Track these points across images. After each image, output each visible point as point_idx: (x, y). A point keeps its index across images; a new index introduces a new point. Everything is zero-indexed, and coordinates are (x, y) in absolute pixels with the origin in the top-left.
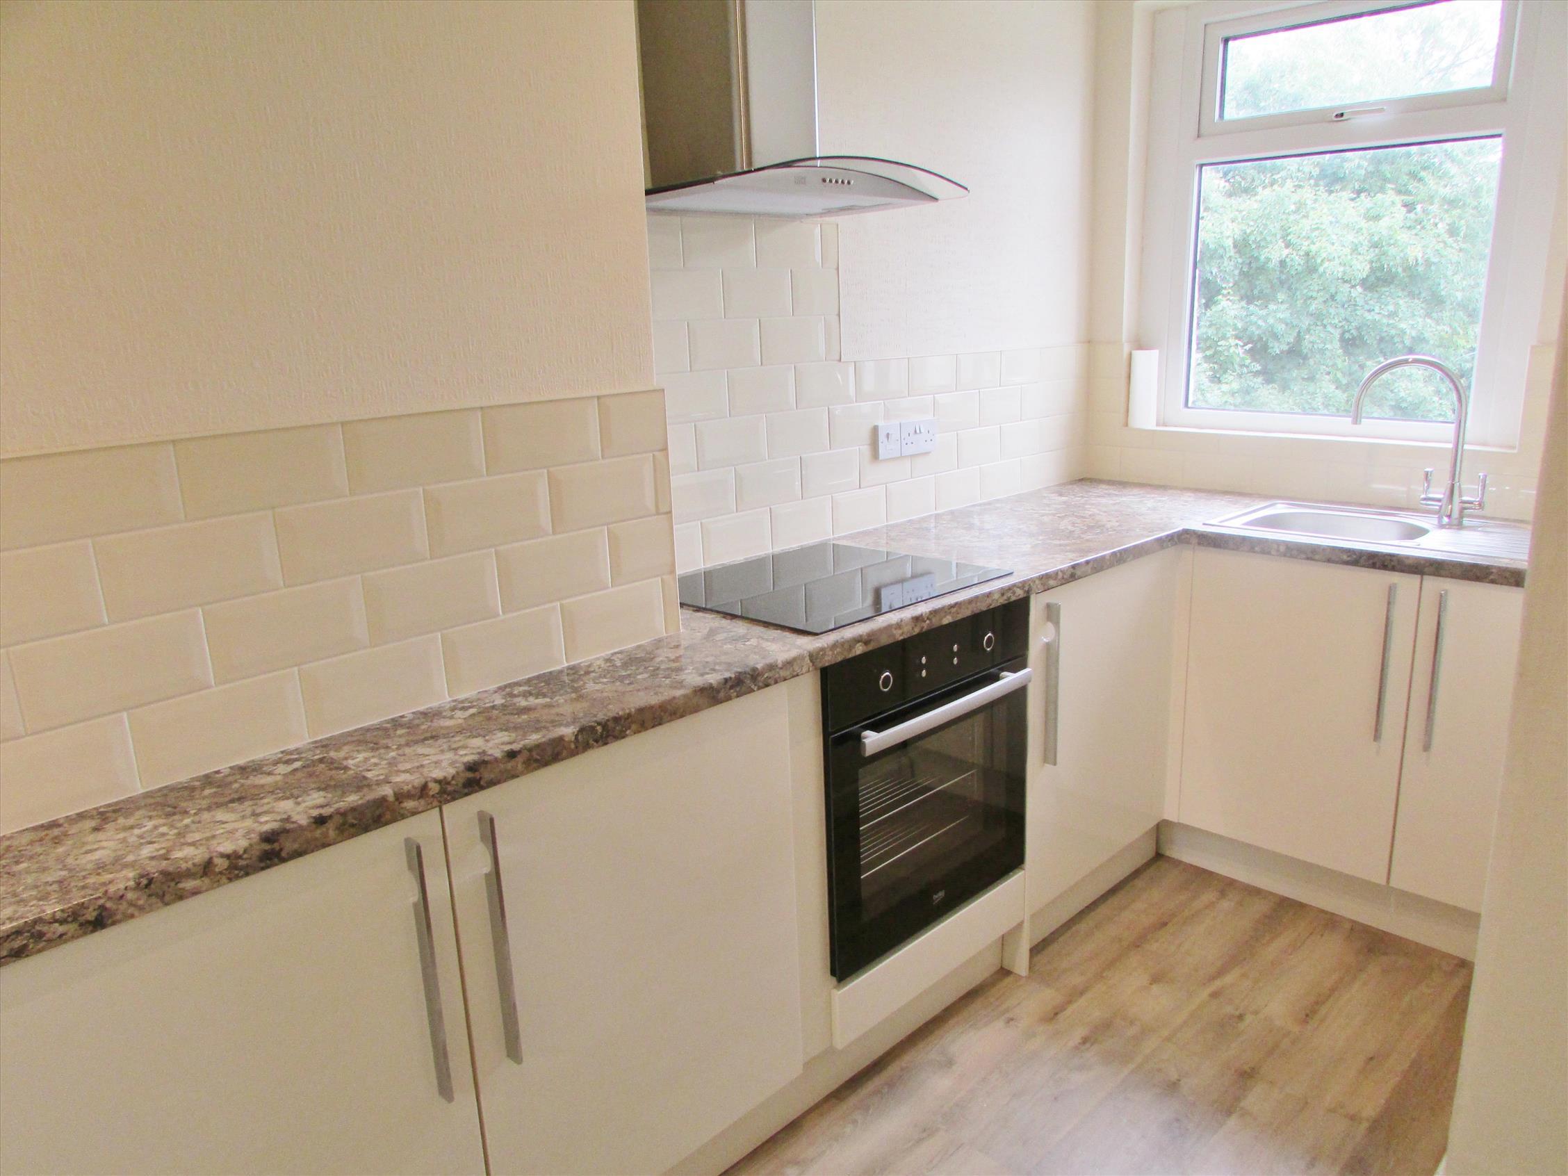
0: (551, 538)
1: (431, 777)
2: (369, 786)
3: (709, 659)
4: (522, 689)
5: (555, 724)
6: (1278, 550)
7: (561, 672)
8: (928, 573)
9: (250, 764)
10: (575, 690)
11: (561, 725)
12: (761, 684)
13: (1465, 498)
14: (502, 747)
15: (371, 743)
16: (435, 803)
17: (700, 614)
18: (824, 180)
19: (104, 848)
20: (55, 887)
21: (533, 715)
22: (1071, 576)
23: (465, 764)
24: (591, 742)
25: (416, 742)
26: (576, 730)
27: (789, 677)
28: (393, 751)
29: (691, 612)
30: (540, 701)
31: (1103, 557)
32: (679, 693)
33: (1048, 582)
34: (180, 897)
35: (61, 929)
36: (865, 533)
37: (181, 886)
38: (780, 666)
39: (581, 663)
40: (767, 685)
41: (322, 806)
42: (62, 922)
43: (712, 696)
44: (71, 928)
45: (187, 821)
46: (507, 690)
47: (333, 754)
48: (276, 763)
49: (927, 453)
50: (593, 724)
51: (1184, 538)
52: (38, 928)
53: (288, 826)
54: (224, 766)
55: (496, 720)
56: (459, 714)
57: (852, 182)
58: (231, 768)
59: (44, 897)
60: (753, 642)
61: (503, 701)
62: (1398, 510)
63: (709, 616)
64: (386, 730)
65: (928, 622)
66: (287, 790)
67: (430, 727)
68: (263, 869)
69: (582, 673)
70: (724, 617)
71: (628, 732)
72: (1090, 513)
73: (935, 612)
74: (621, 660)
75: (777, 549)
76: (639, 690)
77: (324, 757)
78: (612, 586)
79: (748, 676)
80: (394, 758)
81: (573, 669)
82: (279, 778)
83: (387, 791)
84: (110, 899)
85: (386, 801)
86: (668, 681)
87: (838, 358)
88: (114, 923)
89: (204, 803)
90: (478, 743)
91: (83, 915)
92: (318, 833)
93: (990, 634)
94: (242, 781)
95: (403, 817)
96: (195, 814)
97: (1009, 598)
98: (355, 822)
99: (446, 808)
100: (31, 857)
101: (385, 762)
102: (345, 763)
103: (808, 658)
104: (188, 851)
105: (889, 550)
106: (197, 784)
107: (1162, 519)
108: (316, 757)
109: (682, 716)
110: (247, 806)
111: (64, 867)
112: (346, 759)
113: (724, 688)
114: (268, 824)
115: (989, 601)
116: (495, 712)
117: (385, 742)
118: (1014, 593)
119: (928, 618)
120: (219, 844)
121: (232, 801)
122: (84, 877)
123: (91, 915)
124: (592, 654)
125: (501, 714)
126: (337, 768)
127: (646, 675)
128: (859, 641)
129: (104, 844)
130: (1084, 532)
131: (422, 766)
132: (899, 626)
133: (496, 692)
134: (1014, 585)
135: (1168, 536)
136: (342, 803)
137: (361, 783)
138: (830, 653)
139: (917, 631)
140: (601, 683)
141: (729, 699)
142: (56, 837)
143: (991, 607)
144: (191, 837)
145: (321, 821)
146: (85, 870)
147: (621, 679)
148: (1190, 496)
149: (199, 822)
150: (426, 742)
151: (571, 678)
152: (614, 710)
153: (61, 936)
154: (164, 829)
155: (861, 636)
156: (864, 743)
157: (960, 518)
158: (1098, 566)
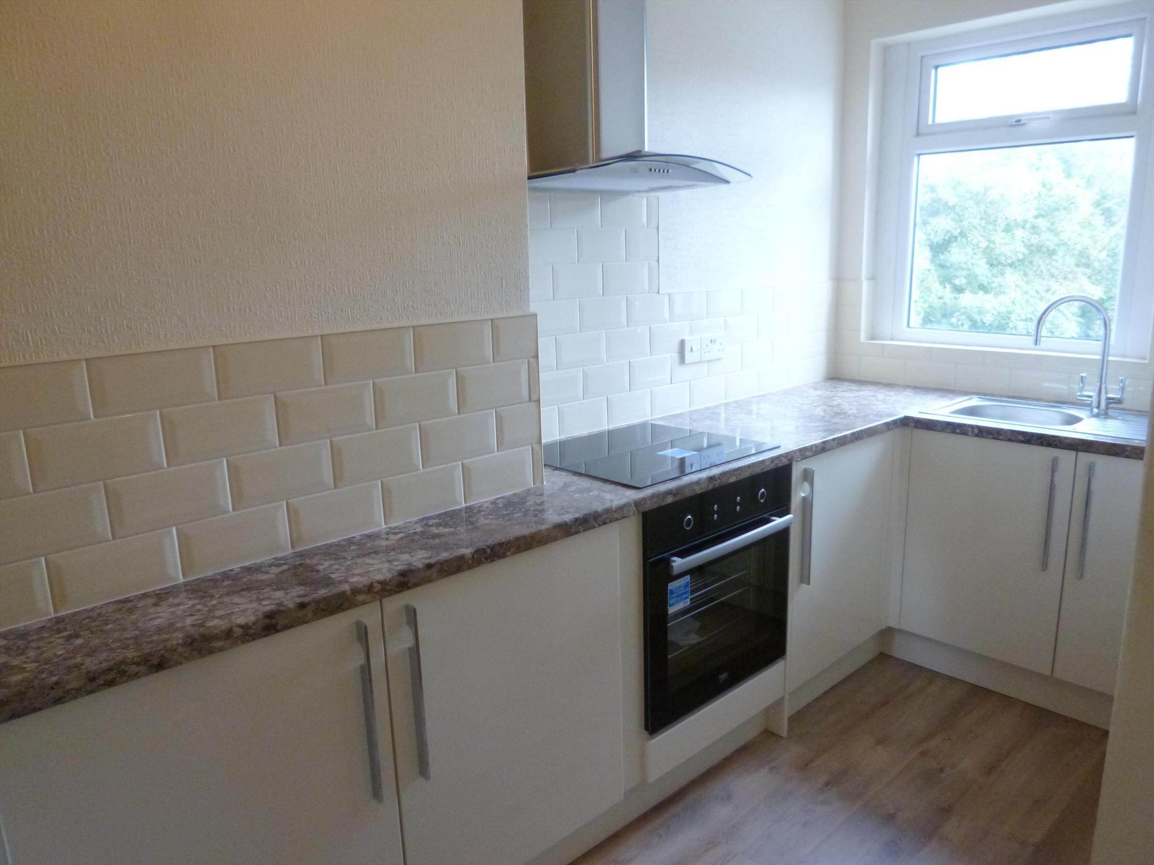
0: (456, 417)
1: (375, 579)
2: (334, 584)
3: (565, 504)
4: (434, 521)
5: (458, 546)
6: (973, 432)
7: (460, 510)
8: (719, 444)
9: (253, 566)
10: (472, 523)
11: (462, 547)
12: (600, 523)
13: (1110, 395)
14: (422, 561)
15: (333, 554)
16: (378, 597)
17: (557, 472)
18: (651, 170)
19: (160, 617)
20: (132, 641)
21: (443, 540)
22: (822, 449)
23: (398, 571)
24: (483, 559)
25: (364, 555)
26: (473, 551)
27: (620, 518)
28: (349, 560)
29: (551, 470)
30: (447, 530)
31: (845, 436)
32: (543, 527)
33: (805, 453)
34: (211, 652)
35: (135, 669)
36: (674, 416)
37: (212, 645)
38: (614, 510)
39: (474, 504)
40: (605, 523)
41: (303, 596)
42: (137, 664)
43: (566, 530)
44: (142, 669)
45: (214, 602)
46: (424, 521)
47: (308, 561)
48: (271, 565)
49: (719, 359)
50: (484, 547)
51: (906, 422)
52: (123, 667)
53: (282, 608)
54: (236, 566)
55: (417, 542)
56: (392, 537)
57: (670, 171)
58: (241, 568)
59: (126, 647)
60: (595, 493)
61: (422, 529)
62: (1061, 404)
63: (564, 474)
64: (344, 546)
65: (719, 481)
66: (278, 584)
67: (373, 545)
68: (264, 636)
69: (475, 511)
70: (574, 475)
71: (508, 553)
72: (836, 403)
73: (724, 474)
74: (503, 503)
75: (612, 427)
76: (515, 525)
77: (302, 563)
78: (497, 451)
79: (591, 516)
80: (349, 565)
81: (469, 509)
82: (273, 576)
83: (346, 587)
84: (167, 651)
85: (345, 594)
86: (536, 519)
87: (657, 291)
88: (169, 667)
89: (225, 590)
90: (405, 557)
91: (150, 661)
92: (300, 614)
93: (763, 490)
94: (249, 577)
95: (356, 606)
96: (219, 597)
97: (776, 465)
98: (325, 608)
99: (385, 601)
100: (115, 621)
101: (344, 568)
102: (317, 568)
103: (633, 505)
104: (216, 622)
105: (692, 428)
106: (218, 577)
107: (889, 408)
108: (297, 563)
109: (545, 544)
110: (253, 594)
111: (137, 629)
112: (316, 565)
113: (575, 525)
114: (268, 606)
115: (763, 466)
116: (417, 537)
117: (342, 554)
118: (781, 461)
119: (719, 478)
120: (236, 618)
121: (243, 590)
122: (150, 635)
123: (155, 661)
124: (483, 499)
125: (421, 538)
126: (312, 571)
127: (520, 514)
128: (670, 494)
129: (161, 614)
130: (833, 417)
131: (369, 571)
132: (698, 483)
133: (416, 523)
134: (781, 455)
135: (893, 421)
136: (316, 595)
137: (327, 582)
138: (649, 501)
139: (711, 487)
140: (489, 519)
141: (577, 532)
142: (129, 609)
143: (764, 471)
144: (217, 613)
145: (302, 606)
146: (151, 631)
147: (503, 516)
148: (910, 392)
149: (222, 603)
150: (371, 555)
151: (467, 514)
152: (499, 538)
153: (136, 674)
154: (199, 607)
155: (671, 490)
156: (672, 566)
157: (743, 406)
158: (842, 442)
